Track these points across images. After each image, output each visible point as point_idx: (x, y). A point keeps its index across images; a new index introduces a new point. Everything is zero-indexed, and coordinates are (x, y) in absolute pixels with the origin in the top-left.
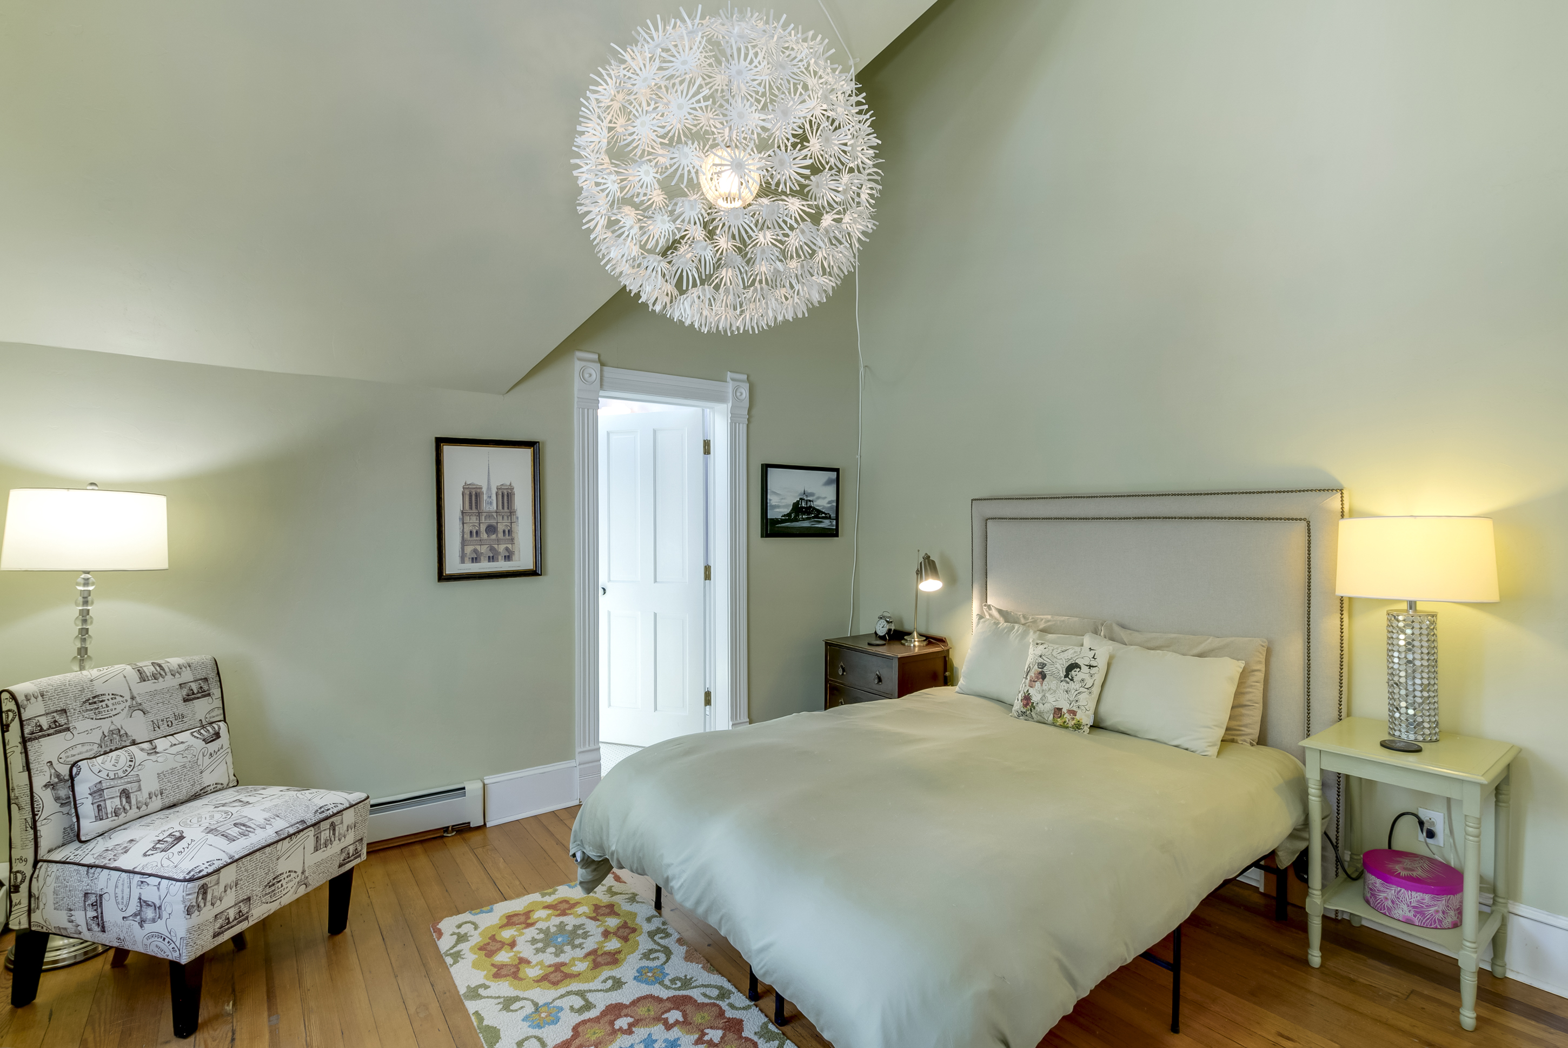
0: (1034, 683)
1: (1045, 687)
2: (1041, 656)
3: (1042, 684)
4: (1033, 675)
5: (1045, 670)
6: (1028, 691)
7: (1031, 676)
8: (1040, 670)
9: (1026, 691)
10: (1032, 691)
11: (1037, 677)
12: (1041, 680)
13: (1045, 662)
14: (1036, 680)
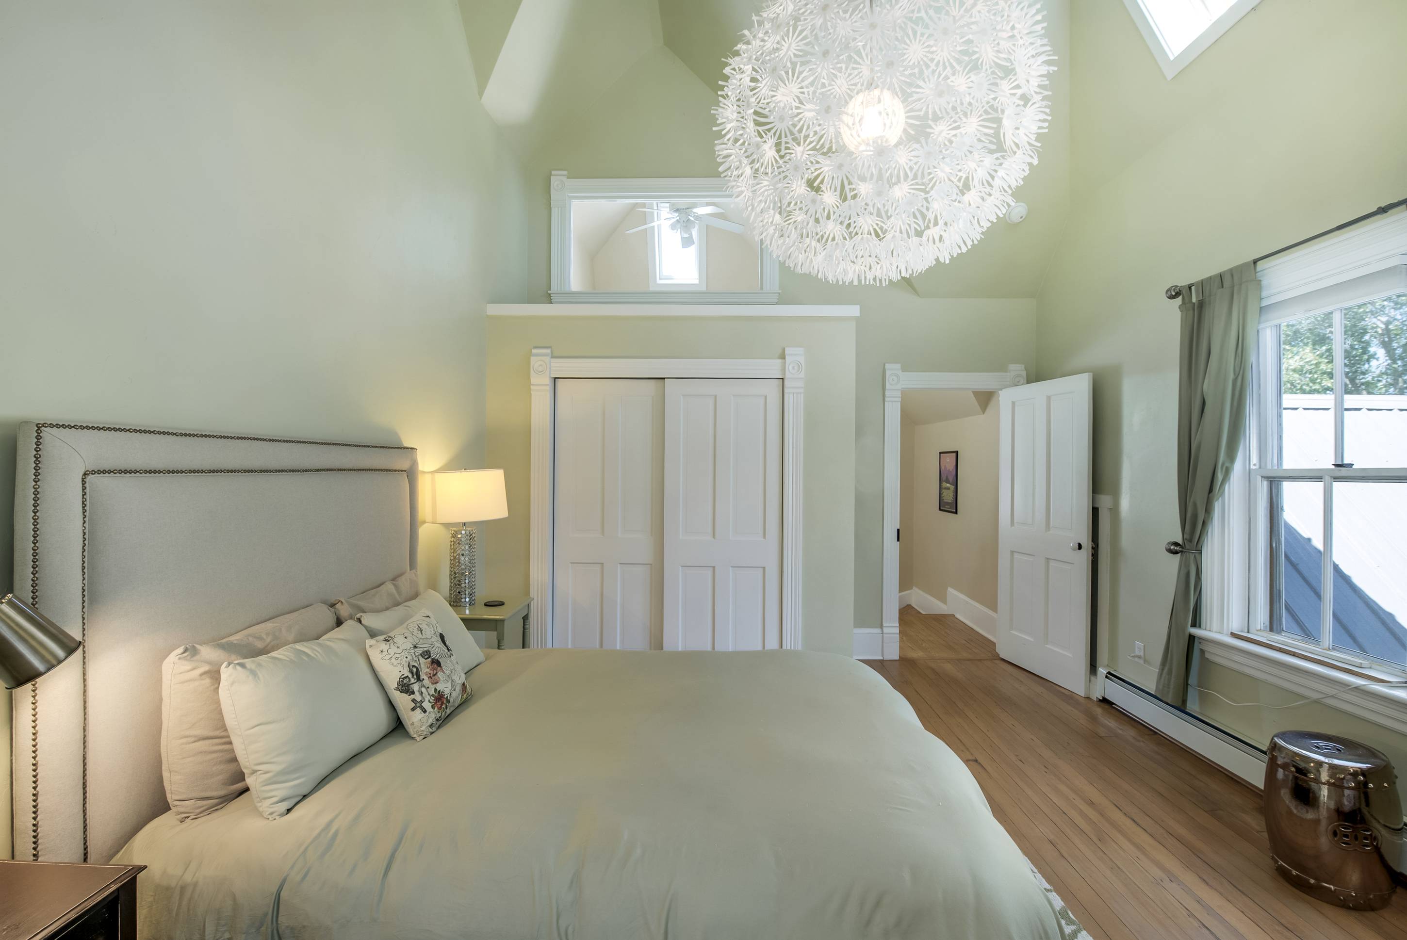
0: (436, 677)
1: (448, 672)
2: (415, 647)
3: (443, 671)
4: (428, 670)
5: (433, 656)
6: (436, 690)
7: (426, 674)
8: (430, 659)
9: (432, 692)
10: (439, 687)
11: (434, 669)
12: (439, 668)
13: (425, 649)
14: (435, 672)
